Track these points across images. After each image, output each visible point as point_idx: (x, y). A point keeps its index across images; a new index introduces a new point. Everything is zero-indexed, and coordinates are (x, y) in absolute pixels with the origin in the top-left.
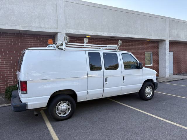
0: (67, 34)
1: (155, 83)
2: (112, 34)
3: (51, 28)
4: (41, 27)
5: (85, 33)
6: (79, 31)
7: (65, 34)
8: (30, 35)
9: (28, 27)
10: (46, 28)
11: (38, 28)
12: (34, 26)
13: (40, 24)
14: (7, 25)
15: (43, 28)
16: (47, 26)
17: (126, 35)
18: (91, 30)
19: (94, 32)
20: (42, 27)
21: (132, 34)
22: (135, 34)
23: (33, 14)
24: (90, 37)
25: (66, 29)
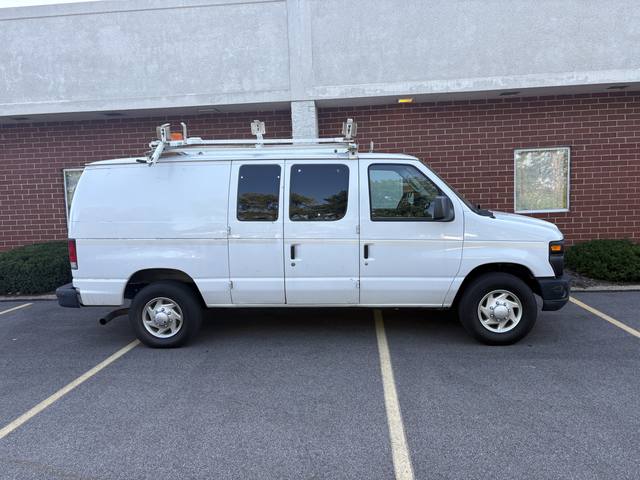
0: (317, 102)
1: (540, 281)
2: (500, 81)
3: (269, 91)
4: (243, 93)
5: (382, 91)
6: (361, 87)
7: (313, 103)
8: (231, 114)
9: (210, 95)
10: (257, 93)
11: (236, 94)
12: (225, 90)
13: (241, 83)
14: (164, 99)
15: (250, 92)
16: (259, 86)
17: (573, 77)
18: (407, 79)
19: (419, 84)
20: (247, 89)
21: (608, 67)
22: (625, 66)
23: (224, 58)
24: (410, 101)
25: (316, 88)
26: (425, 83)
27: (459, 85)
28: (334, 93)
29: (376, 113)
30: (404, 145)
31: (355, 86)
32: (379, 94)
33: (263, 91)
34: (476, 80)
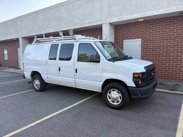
0: (110, 24)
3: (97, 22)
4: (90, 23)
7: (108, 24)
9: (82, 24)
11: (89, 23)
12: (86, 23)
13: (90, 20)
14: (72, 27)
18: (138, 12)
19: (143, 13)
24: (142, 20)
25: (110, 19)
26: (145, 13)
27: (158, 12)
28: (115, 20)
29: (133, 25)
30: (142, 36)
31: (121, 17)
32: (128, 19)
33: (95, 22)
34: (165, 9)
